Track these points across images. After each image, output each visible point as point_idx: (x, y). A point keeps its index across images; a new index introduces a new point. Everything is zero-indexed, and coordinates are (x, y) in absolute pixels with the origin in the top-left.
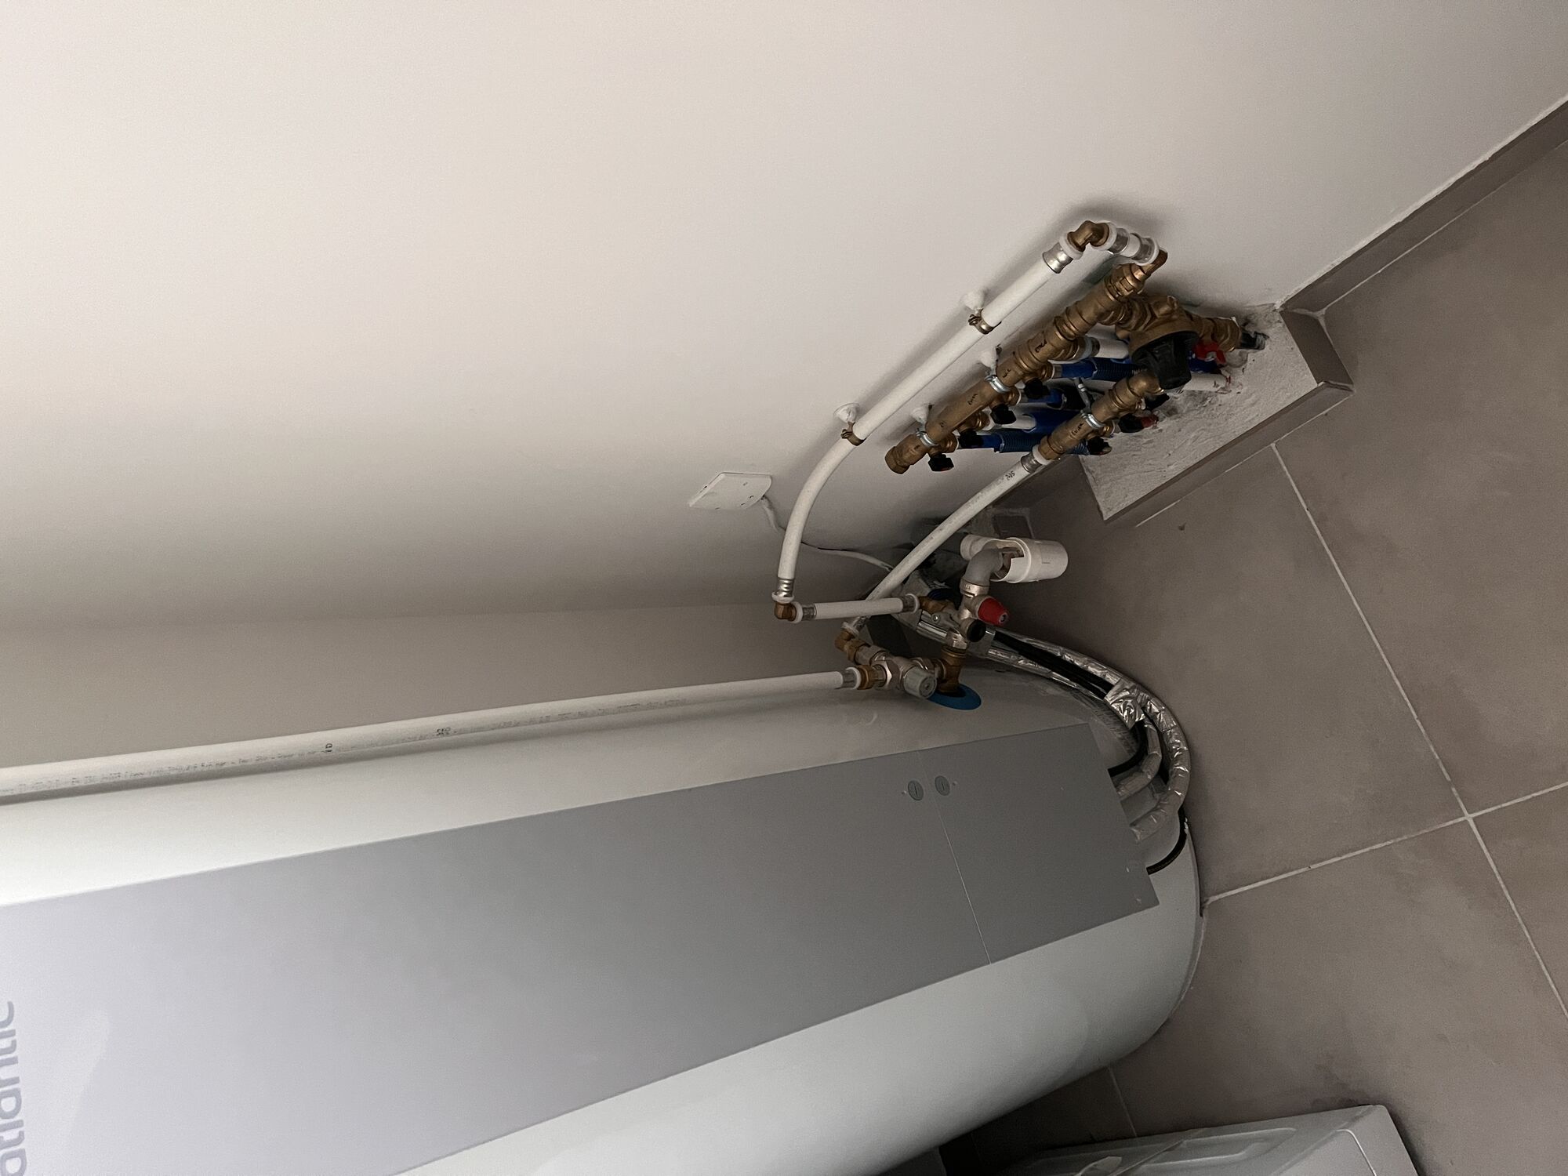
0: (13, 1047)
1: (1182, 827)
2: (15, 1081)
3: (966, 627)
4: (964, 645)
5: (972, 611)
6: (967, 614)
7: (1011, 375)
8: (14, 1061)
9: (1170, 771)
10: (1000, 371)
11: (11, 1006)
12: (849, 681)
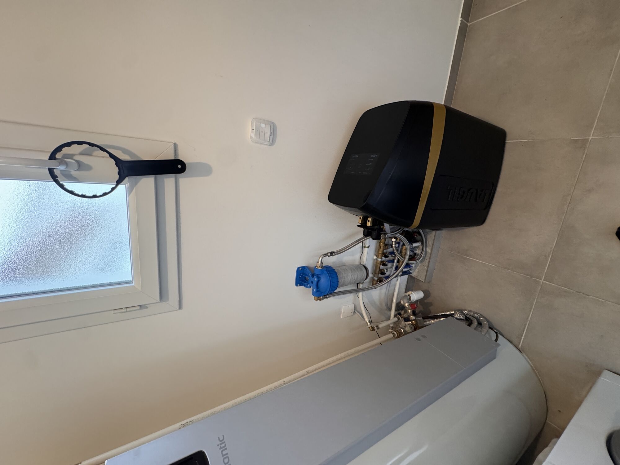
0: (225, 446)
1: (494, 331)
2: (227, 454)
3: (412, 314)
4: (414, 318)
5: (410, 309)
6: (409, 311)
7: (380, 256)
8: (226, 449)
9: (480, 321)
10: (378, 257)
11: (223, 436)
12: (394, 336)
